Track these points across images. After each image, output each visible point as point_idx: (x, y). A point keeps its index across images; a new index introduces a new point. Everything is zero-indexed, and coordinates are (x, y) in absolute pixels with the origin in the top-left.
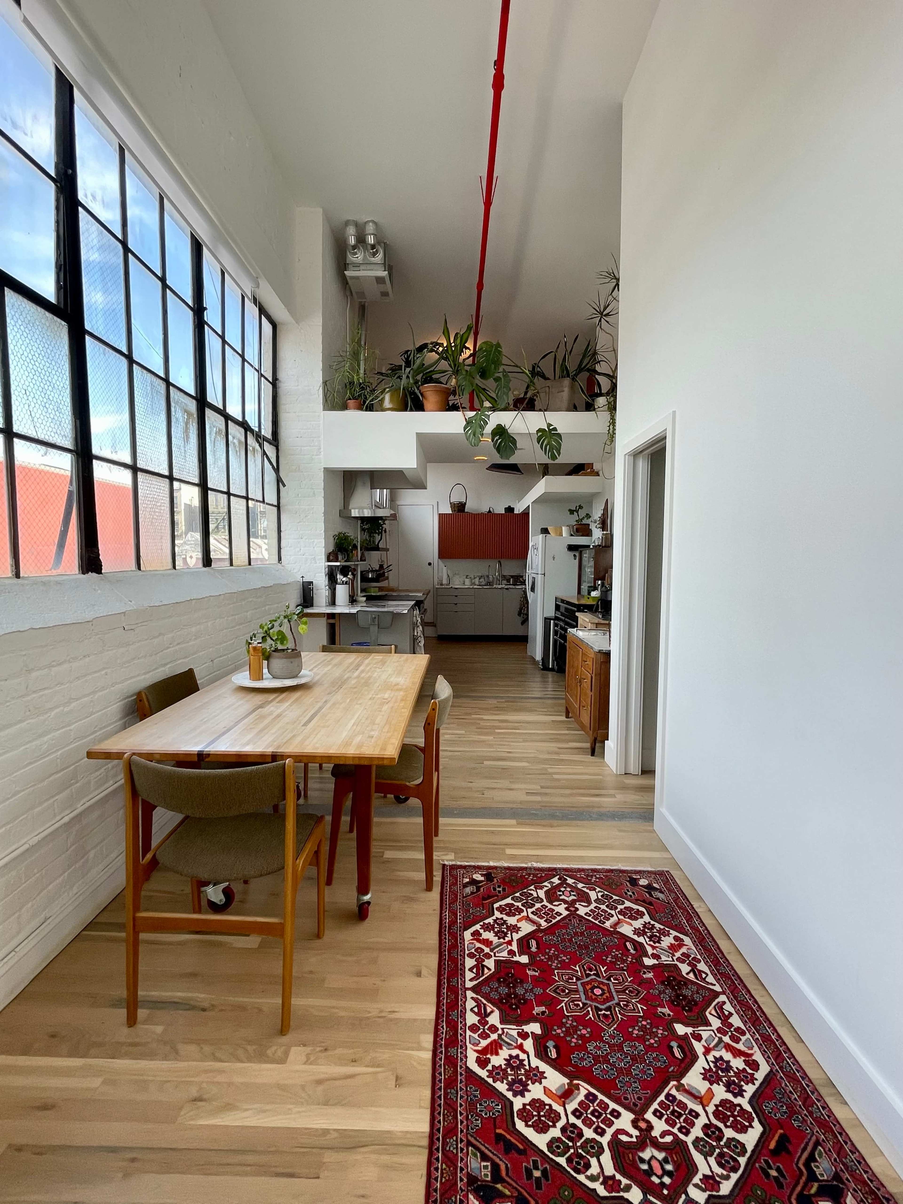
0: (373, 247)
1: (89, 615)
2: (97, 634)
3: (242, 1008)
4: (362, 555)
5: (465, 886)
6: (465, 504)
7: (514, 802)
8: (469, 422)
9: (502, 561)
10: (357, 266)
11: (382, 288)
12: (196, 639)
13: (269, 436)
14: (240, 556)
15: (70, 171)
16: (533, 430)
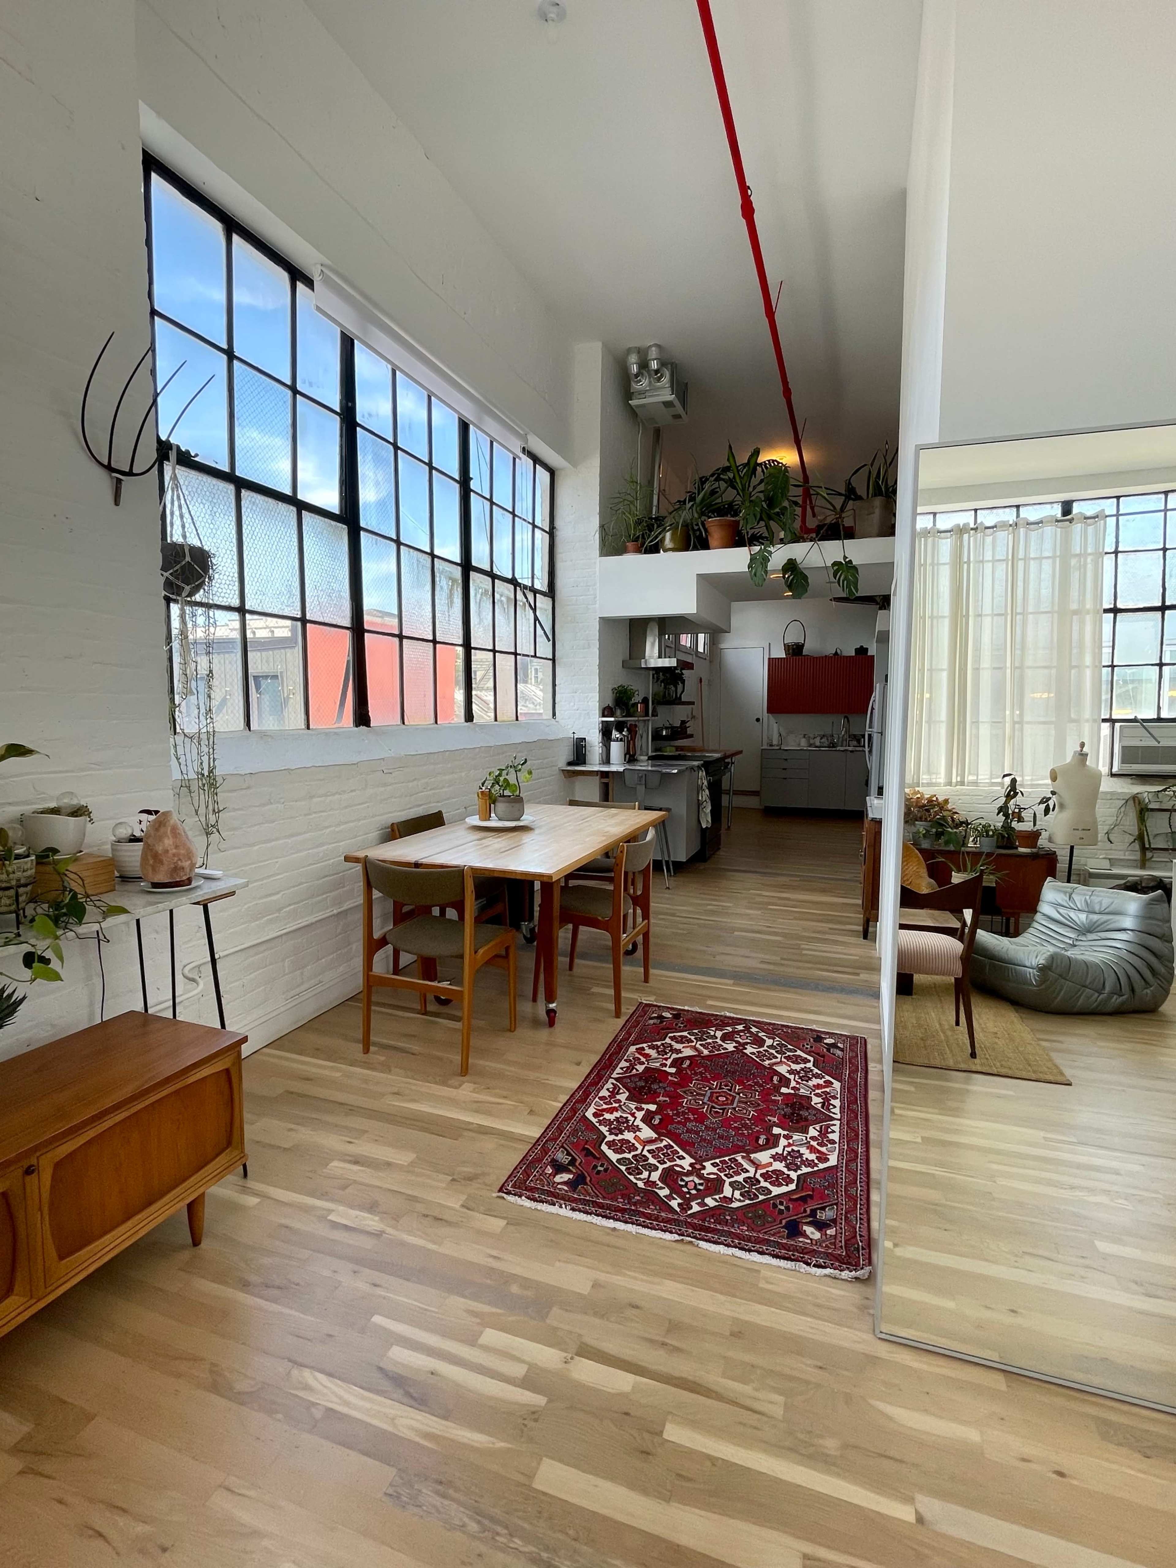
0: (657, 372)
1: (355, 759)
2: (361, 774)
3: (440, 1059)
4: (654, 710)
5: (651, 1018)
6: (803, 645)
7: (740, 967)
8: (753, 559)
9: (850, 716)
10: (642, 393)
11: (672, 411)
12: (449, 786)
13: (545, 588)
14: (506, 712)
15: (350, 404)
16: (829, 564)
